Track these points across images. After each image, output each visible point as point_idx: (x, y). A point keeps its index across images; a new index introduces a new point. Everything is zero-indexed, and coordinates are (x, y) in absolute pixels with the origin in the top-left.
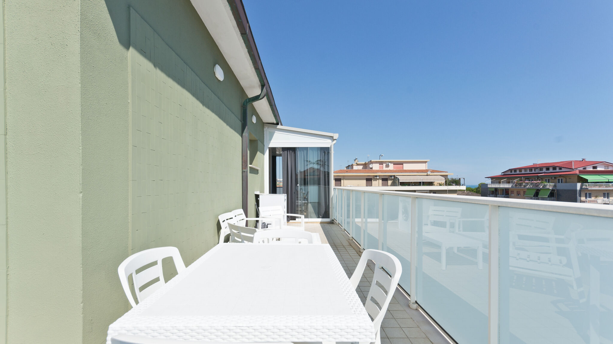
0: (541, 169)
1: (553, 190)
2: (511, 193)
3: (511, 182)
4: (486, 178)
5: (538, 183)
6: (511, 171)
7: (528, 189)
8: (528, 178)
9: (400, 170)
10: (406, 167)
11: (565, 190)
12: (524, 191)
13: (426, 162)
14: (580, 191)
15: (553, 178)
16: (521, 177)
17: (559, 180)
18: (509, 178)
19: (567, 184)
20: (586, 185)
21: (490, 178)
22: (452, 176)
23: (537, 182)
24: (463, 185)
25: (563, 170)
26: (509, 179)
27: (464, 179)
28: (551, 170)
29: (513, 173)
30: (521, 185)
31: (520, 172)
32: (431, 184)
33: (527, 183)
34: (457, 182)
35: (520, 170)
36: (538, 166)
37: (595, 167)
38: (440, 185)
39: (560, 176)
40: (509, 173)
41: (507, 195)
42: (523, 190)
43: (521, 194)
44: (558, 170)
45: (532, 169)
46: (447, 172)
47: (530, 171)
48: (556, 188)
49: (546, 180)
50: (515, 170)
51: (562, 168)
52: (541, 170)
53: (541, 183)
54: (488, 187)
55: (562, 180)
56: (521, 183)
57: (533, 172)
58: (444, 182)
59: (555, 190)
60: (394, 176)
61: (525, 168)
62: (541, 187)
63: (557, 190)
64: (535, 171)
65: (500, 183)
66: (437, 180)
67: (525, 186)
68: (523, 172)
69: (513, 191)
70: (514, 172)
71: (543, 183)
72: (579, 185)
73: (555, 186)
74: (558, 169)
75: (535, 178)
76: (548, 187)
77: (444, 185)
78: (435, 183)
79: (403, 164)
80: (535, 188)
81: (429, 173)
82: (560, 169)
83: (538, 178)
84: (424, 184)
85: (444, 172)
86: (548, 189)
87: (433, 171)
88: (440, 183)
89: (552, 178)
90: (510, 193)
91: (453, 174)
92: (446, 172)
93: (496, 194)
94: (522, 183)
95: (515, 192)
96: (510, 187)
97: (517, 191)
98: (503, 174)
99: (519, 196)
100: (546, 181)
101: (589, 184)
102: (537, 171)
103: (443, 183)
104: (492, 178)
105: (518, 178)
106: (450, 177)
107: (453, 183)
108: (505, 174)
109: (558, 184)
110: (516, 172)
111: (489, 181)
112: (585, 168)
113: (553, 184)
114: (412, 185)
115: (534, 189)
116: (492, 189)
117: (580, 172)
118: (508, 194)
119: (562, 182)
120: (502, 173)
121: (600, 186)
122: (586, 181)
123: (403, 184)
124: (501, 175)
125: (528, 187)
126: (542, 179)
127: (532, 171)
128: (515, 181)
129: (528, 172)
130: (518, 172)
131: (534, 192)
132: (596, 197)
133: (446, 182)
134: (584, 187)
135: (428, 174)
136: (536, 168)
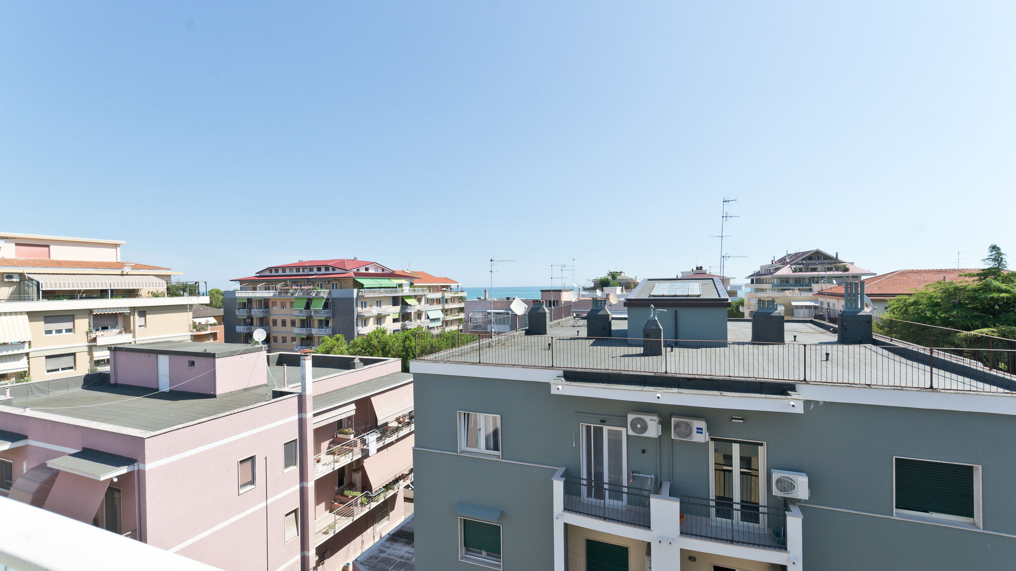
0: (311, 268)
1: (328, 299)
2: (273, 306)
3: (271, 288)
4: (231, 281)
5: (309, 289)
6: (271, 271)
7: (296, 298)
8: (295, 282)
9: (40, 261)
10: (58, 253)
11: (341, 299)
12: (291, 302)
13: (116, 246)
14: (357, 299)
15: (327, 282)
16: (285, 281)
17: (333, 284)
18: (268, 281)
19: (343, 291)
20: (362, 292)
21: (238, 282)
22: (180, 276)
23: (309, 287)
24: (203, 295)
25: (337, 271)
26: (268, 283)
27: (206, 283)
28: (323, 271)
29: (273, 273)
30: (287, 293)
31: (283, 272)
32: (132, 293)
33: (295, 289)
34: (192, 290)
35: (283, 269)
36: (307, 265)
37: (367, 269)
38: (155, 295)
39: (335, 279)
40: (268, 273)
41: (266, 308)
42: (289, 299)
43: (286, 307)
44: (331, 271)
45: (299, 269)
46: (170, 269)
47: (297, 272)
48: (331, 296)
49: (318, 284)
50: (276, 269)
51: (336, 269)
52: (311, 271)
53: (313, 289)
54: (237, 296)
55: (336, 284)
56: (287, 289)
57: (301, 273)
58: (163, 288)
59: (329, 299)
60: (21, 275)
61: (290, 267)
62: (314, 295)
63: (332, 298)
64: (303, 271)
65: (255, 289)
66: (144, 285)
67: (292, 294)
68: (288, 273)
69: (276, 302)
70: (275, 272)
71: (315, 289)
72: (355, 291)
73: (330, 293)
74: (331, 269)
75: (305, 282)
76: (322, 295)
77: (164, 296)
78: (142, 292)
79: (48, 246)
80: (306, 297)
81: (127, 271)
82: (334, 270)
83: (309, 282)
84: (116, 293)
85: (160, 268)
86: (323, 298)
87: (136, 267)
88: (155, 291)
89: (325, 282)
90: (270, 306)
91: (182, 273)
92: (166, 269)
93: (249, 307)
94: (289, 290)
95: (279, 304)
96: (272, 296)
97: (281, 302)
98: (258, 275)
99: (284, 309)
100: (318, 286)
101: (365, 290)
102: (307, 272)
103: (160, 291)
104: (242, 281)
105: (283, 281)
106: (174, 281)
107: (184, 291)
108: (261, 275)
109: (333, 291)
110: (278, 272)
111: (237, 286)
112: (358, 270)
113: (328, 290)
114: (81, 298)
115: (304, 298)
116: (243, 299)
117: (356, 274)
118: (268, 307)
119: (336, 288)
120: (257, 273)
121: (374, 292)
122: (361, 286)
123: (51, 295)
124: (256, 276)
125: (296, 295)
126: (313, 283)
127: (299, 272)
128: (279, 286)
129: (295, 273)
130: (280, 273)
131: (304, 303)
132: (371, 306)
133: (168, 289)
134: (360, 294)
135: (125, 273)
136: (304, 268)
